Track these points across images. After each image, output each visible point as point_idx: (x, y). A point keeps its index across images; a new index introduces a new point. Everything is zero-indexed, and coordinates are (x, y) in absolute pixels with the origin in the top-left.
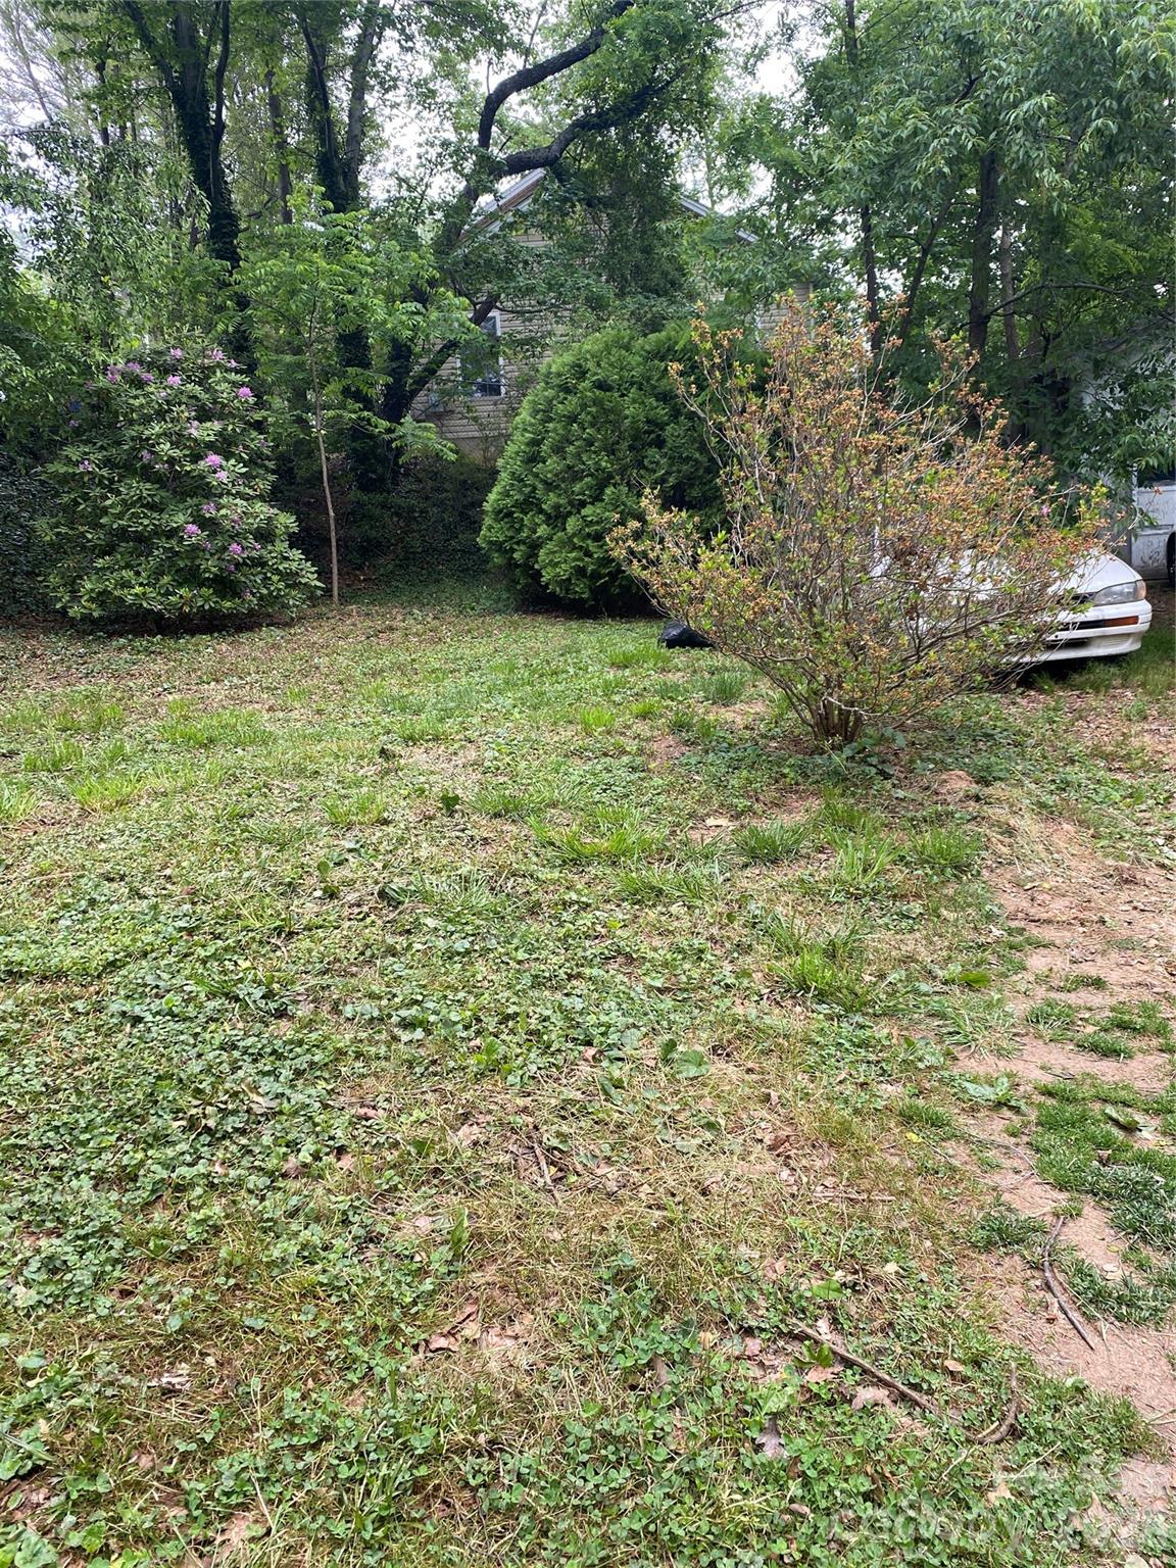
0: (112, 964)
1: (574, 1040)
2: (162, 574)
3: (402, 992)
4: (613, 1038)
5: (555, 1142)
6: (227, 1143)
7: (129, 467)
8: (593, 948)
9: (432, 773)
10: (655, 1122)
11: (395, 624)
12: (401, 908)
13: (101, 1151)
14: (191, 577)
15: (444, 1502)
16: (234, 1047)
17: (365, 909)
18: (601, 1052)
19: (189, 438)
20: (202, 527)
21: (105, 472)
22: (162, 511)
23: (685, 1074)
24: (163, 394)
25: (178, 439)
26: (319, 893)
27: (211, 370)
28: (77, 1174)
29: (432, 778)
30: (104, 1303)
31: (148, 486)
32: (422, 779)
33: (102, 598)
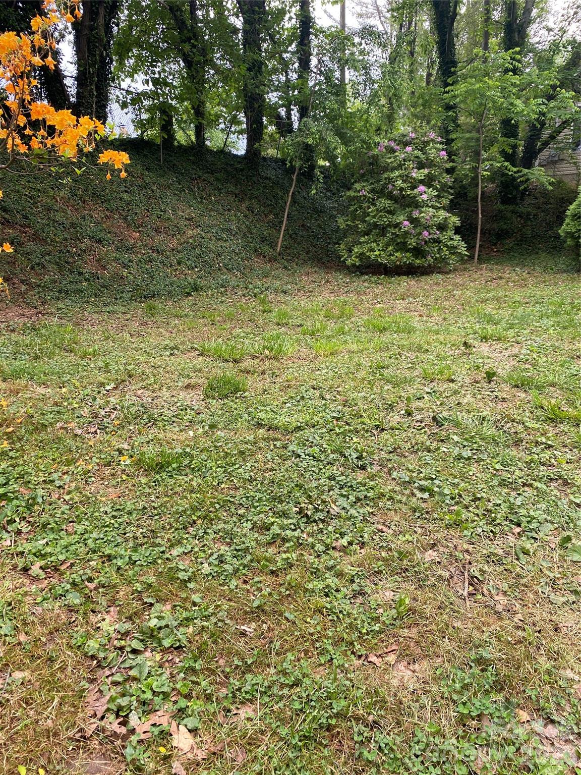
0: (299, 427)
1: (511, 521)
2: (389, 245)
3: (425, 471)
4: (534, 525)
5: (477, 574)
6: (314, 524)
7: (381, 193)
8: (543, 471)
9: (489, 358)
10: (542, 580)
11: (503, 275)
12: (443, 427)
13: (261, 512)
14: (402, 247)
15: (340, 742)
16: (334, 479)
17: (423, 424)
18: (524, 531)
19: (411, 178)
20: (411, 223)
21: (370, 195)
22: (394, 214)
23: (570, 558)
24: (403, 156)
25: (406, 178)
26: (403, 412)
27: (428, 143)
28: (247, 521)
29: (486, 361)
30: (233, 583)
31: (389, 202)
32: (481, 360)
33: (361, 256)
